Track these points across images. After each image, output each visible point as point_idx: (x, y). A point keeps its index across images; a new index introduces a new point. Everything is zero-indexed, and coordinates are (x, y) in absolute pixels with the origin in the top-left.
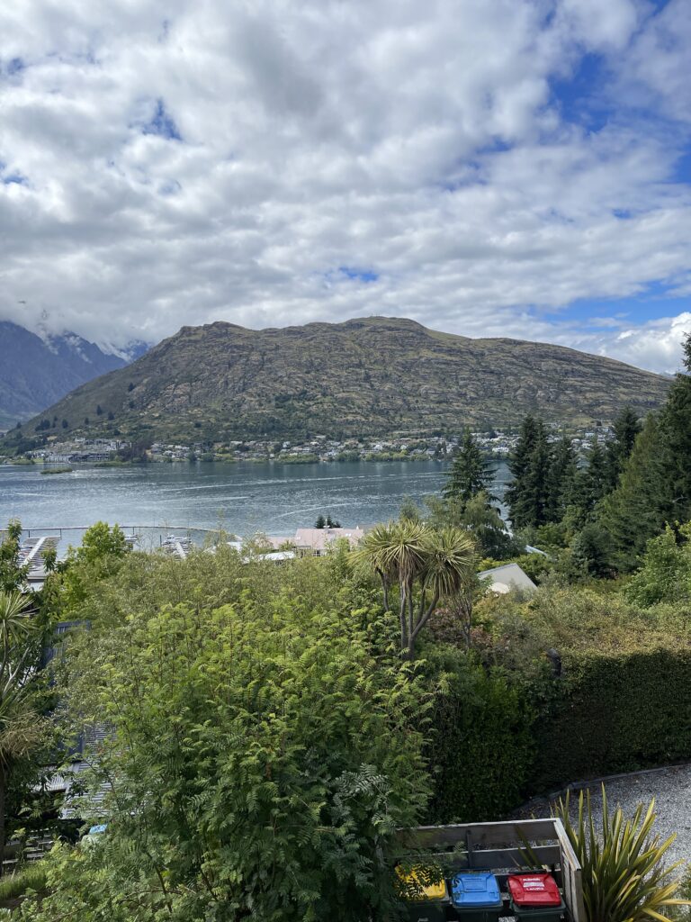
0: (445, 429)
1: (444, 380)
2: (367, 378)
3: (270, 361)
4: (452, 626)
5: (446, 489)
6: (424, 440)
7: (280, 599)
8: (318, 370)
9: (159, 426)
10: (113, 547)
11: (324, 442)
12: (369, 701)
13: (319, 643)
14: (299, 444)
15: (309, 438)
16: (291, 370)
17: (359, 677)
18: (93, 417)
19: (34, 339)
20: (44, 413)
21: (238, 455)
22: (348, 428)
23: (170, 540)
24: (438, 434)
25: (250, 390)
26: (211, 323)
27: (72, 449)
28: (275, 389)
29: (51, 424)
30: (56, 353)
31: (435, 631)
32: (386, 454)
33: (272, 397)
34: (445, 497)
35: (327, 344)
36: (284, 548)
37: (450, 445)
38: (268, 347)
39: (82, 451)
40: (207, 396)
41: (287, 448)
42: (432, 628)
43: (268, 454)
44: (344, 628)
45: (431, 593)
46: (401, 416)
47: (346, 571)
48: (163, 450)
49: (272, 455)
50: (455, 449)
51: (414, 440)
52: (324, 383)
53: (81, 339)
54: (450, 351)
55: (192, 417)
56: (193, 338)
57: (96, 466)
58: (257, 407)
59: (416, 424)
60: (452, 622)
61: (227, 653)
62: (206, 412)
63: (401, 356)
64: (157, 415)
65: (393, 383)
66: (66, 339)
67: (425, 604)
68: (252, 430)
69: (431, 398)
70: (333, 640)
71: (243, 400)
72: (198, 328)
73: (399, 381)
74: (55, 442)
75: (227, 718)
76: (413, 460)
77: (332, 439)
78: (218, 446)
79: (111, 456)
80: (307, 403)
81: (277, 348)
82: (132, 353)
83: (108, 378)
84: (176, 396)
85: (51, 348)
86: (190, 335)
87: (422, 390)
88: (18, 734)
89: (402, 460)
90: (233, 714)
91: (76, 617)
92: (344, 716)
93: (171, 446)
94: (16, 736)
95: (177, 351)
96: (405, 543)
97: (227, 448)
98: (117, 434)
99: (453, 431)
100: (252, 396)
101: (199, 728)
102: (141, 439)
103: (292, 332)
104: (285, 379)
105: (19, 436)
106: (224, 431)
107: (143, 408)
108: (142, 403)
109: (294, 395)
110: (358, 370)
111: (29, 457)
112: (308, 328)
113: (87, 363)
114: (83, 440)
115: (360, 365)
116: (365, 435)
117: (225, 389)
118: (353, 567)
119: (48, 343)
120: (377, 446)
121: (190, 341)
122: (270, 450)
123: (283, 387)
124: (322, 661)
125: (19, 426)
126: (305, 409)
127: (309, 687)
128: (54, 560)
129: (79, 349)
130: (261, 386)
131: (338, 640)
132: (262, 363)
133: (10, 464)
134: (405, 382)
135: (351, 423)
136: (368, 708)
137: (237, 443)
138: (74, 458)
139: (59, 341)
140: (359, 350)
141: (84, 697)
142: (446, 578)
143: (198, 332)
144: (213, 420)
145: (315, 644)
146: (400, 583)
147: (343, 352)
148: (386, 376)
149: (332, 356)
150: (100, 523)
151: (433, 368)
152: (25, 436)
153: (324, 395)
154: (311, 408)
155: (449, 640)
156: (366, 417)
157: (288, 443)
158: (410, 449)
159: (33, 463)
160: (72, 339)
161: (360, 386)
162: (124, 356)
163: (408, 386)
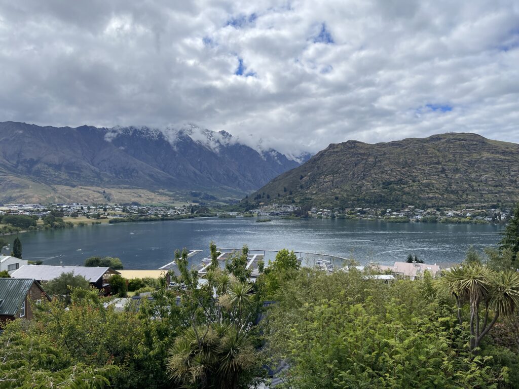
0: (500, 204)
1: (499, 172)
2: (443, 171)
3: (380, 161)
4: (507, 336)
5: (500, 243)
6: (484, 210)
7: (390, 305)
8: (410, 166)
9: (315, 199)
10: (290, 263)
11: (413, 209)
12: (451, 377)
13: (416, 335)
14: (397, 211)
15: (403, 207)
16: (393, 167)
17: (445, 361)
18: (282, 193)
19: (256, 153)
20: (259, 191)
21: (359, 216)
22: (429, 202)
23: (320, 262)
24: (495, 207)
25: (368, 178)
26: (346, 141)
27: (271, 209)
28: (382, 178)
29: (262, 197)
30: (265, 160)
31: (494, 337)
32: (455, 219)
33: (381, 183)
34: (500, 249)
35: (416, 151)
36: (387, 273)
37: (504, 214)
38: (379, 153)
39: (276, 210)
40: (342, 182)
41: (389, 213)
42: (492, 336)
43: (377, 216)
44: (433, 328)
45: (492, 313)
46: (467, 195)
47: (431, 291)
48: (317, 212)
49: (380, 217)
50: (507, 217)
51: (477, 211)
52: (414, 174)
53: (277, 152)
54: (504, 153)
55: (334, 193)
56: (335, 150)
57: (283, 219)
58: (371, 188)
59: (478, 200)
60: (507, 333)
61: (359, 333)
62: (341, 191)
63: (468, 157)
64: (315, 192)
65: (462, 173)
66: (270, 153)
67: (488, 320)
68: (368, 202)
69: (490, 183)
70: (426, 335)
71: (363, 184)
72: (338, 144)
73: (465, 173)
74: (263, 205)
75: (359, 371)
76: (476, 223)
77: (419, 208)
78: (348, 210)
79: (290, 214)
80: (402, 186)
81: (385, 154)
82: (303, 159)
83: (290, 173)
84: (325, 182)
85: (263, 157)
86: (334, 148)
87: (483, 178)
88: (245, 356)
89: (467, 223)
90: (363, 370)
91: (272, 299)
92: (433, 384)
93: (322, 209)
94: (244, 357)
95: (327, 158)
96: (474, 278)
97: (353, 212)
98: (294, 202)
99: (506, 205)
100: (368, 182)
101: (343, 374)
102: (306, 205)
103: (395, 144)
104: (389, 172)
105: (247, 202)
106: (351, 202)
107: (308, 189)
108: (307, 186)
109: (394, 181)
110: (437, 166)
111: (251, 213)
112: (404, 142)
113: (280, 165)
114: (276, 205)
115: (438, 163)
116: (441, 206)
117: (353, 178)
118: (436, 290)
119: (262, 155)
120: (450, 213)
121: (334, 152)
122: (378, 214)
123: (388, 177)
124: (418, 347)
125: (247, 197)
126: (402, 190)
127: (409, 361)
128: (263, 267)
129: (276, 158)
130: (374, 176)
131: (429, 335)
132: (375, 163)
133: (242, 216)
134: (470, 173)
135: (432, 198)
136: (450, 382)
137: (359, 209)
138: (272, 214)
139: (266, 154)
140: (438, 154)
141: (278, 343)
142: (505, 304)
143: (338, 146)
144: (345, 196)
145: (414, 336)
146: (470, 304)
147: (427, 155)
148: (457, 169)
149: (419, 158)
150: (284, 249)
151: (491, 164)
152: (249, 202)
153: (414, 181)
154: (405, 189)
155: (504, 345)
156: (442, 195)
157: (390, 210)
158: (474, 216)
159: (253, 216)
160: (273, 152)
161: (438, 176)
162: (298, 161)
163: (473, 176)
